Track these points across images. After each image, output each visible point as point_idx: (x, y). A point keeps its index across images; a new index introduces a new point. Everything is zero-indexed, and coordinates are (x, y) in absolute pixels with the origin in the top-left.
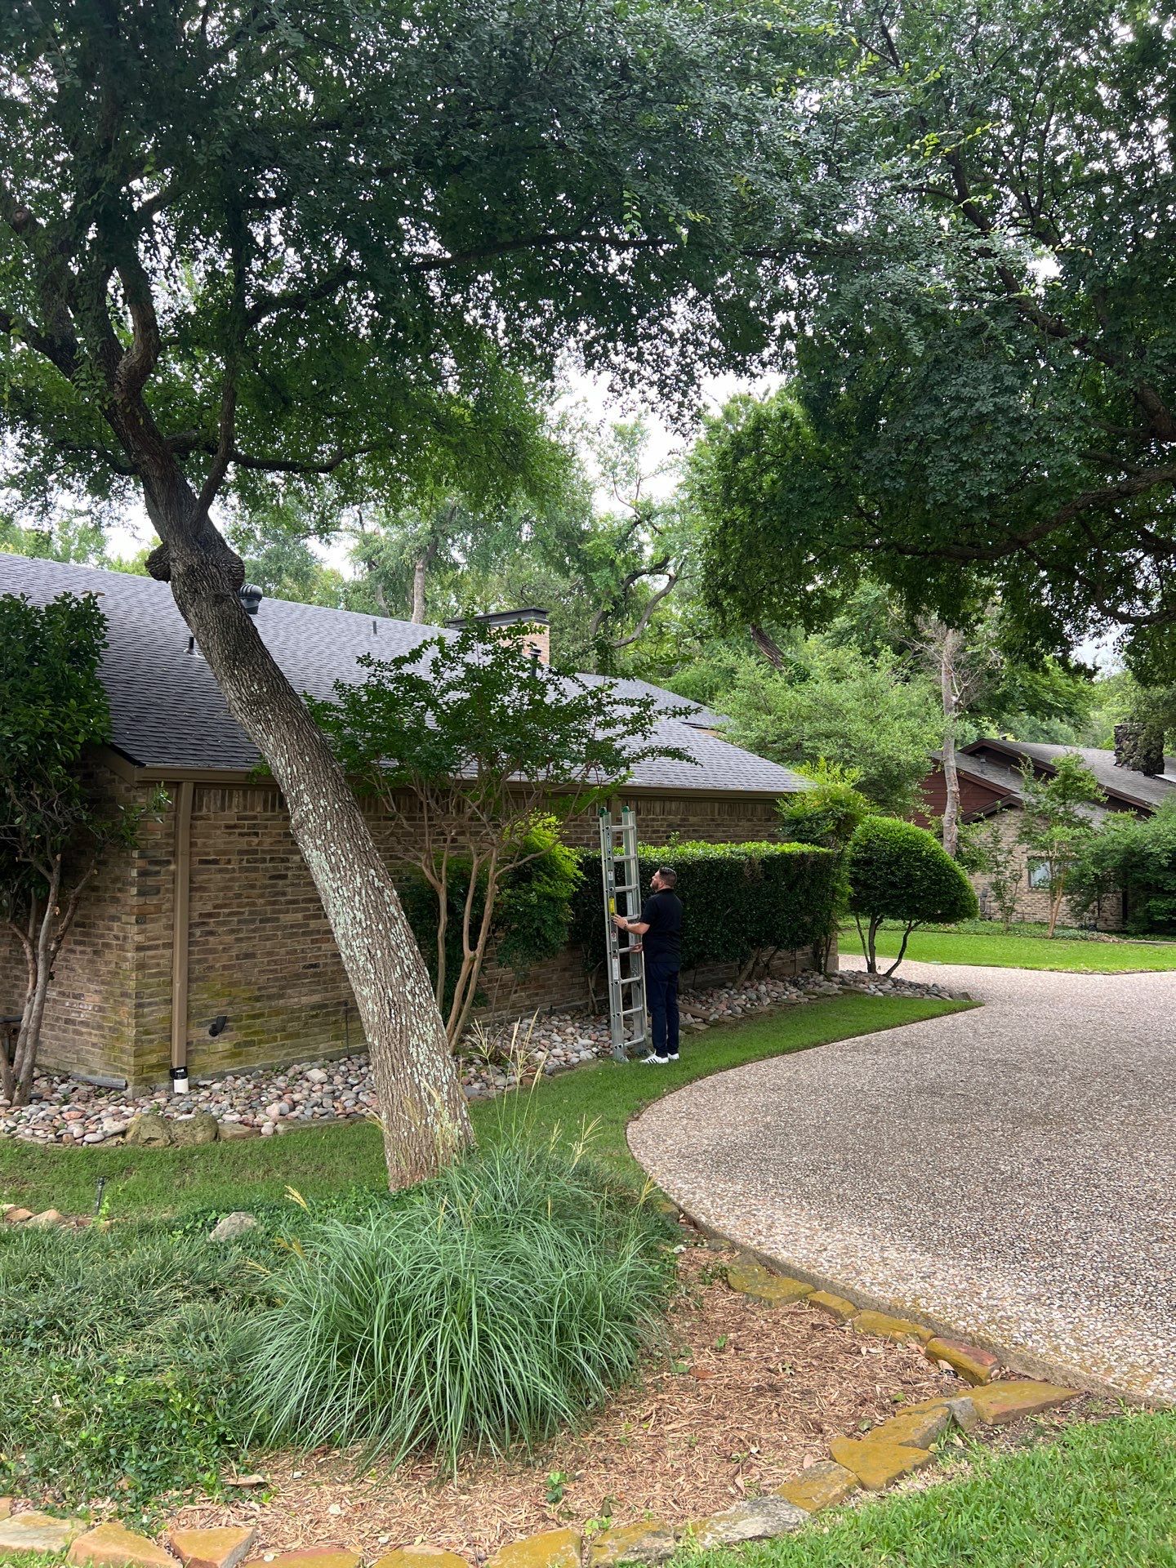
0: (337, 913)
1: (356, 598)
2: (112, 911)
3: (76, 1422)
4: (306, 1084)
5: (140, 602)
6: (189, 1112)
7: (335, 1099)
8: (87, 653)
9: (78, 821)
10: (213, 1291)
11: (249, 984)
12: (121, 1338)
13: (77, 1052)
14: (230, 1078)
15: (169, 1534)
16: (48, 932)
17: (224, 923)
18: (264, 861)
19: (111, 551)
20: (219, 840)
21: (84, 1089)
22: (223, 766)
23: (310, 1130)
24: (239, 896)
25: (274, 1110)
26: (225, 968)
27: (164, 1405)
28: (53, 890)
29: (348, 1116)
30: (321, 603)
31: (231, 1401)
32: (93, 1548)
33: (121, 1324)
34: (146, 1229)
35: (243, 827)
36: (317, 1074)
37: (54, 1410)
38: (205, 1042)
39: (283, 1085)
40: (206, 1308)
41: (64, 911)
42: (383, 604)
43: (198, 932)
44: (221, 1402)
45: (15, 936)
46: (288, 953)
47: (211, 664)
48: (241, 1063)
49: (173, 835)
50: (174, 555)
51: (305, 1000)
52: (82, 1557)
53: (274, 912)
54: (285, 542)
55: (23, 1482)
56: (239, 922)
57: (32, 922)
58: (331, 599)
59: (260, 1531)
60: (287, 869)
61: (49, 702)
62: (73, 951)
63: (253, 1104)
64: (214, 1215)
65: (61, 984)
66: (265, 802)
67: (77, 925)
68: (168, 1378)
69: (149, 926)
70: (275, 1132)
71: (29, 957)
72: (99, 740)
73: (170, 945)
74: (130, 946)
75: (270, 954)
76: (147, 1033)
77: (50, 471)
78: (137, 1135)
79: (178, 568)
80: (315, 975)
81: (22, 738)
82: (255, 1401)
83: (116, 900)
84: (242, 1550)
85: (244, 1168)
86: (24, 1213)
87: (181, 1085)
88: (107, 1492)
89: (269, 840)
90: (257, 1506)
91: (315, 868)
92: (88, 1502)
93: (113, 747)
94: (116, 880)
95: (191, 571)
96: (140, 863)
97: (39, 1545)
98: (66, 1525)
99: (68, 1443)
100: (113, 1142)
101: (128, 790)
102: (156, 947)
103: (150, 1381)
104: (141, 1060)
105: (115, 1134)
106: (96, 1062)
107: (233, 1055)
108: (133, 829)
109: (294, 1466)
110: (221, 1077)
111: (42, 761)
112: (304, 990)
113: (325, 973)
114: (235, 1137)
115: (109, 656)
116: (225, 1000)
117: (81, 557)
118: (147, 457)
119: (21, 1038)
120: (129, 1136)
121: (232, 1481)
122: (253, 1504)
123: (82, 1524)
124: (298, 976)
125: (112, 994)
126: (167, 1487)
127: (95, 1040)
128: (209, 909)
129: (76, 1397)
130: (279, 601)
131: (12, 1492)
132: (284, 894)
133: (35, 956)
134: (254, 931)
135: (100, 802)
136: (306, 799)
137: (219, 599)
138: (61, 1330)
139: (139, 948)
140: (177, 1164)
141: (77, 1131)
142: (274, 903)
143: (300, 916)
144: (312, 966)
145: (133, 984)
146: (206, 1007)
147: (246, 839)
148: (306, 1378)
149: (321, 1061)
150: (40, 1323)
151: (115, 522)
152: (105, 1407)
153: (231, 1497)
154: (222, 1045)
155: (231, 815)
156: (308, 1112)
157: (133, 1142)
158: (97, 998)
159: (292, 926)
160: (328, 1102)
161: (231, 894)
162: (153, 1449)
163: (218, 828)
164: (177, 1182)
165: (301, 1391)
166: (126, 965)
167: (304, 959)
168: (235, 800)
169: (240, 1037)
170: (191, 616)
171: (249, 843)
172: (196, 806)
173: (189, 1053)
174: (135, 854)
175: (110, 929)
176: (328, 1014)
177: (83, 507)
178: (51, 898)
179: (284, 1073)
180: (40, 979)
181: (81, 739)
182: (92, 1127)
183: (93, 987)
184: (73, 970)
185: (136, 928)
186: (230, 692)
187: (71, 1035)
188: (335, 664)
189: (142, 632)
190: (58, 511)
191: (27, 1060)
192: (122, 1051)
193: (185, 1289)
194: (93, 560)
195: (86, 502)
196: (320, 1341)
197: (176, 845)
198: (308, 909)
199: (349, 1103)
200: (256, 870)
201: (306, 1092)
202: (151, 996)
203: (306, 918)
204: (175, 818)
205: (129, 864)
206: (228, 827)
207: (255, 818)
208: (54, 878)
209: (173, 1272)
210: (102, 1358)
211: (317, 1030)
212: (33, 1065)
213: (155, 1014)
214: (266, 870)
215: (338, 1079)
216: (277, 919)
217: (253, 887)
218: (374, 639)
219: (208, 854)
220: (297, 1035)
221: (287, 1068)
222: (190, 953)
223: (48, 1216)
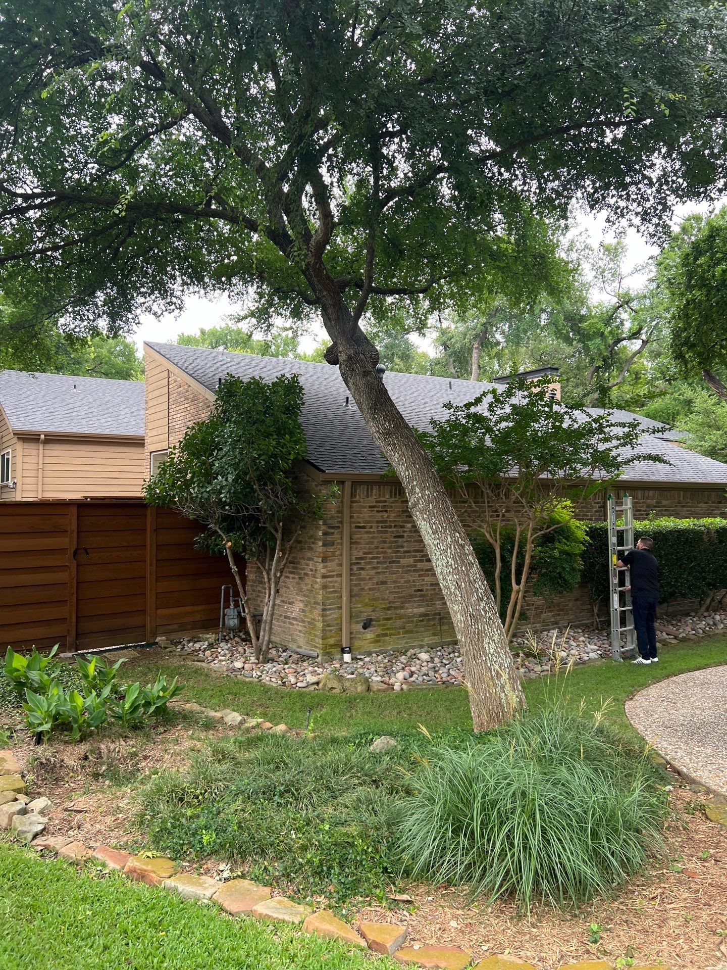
0: (437, 559)
1: (436, 368)
2: (309, 554)
3: (304, 848)
4: (418, 662)
5: (319, 378)
6: (353, 674)
7: (436, 672)
8: (293, 408)
9: (291, 503)
10: (374, 781)
11: (383, 599)
12: (326, 802)
13: (291, 635)
14: (374, 655)
15: (358, 923)
16: (277, 565)
17: (369, 563)
18: (390, 527)
19: (300, 350)
20: (366, 514)
21: (295, 656)
22: (367, 472)
23: (422, 689)
24: (377, 547)
25: (400, 675)
26: (370, 589)
27: (352, 845)
28: (278, 542)
29: (444, 683)
30: (416, 373)
31: (389, 849)
32: (317, 924)
33: (325, 795)
34: (334, 741)
35: (378, 507)
36: (424, 656)
37: (292, 839)
38: (360, 633)
39: (405, 661)
40: (371, 790)
41: (284, 554)
42: (453, 371)
43: (355, 568)
44: (384, 848)
45: (259, 568)
46: (405, 582)
47: (362, 411)
48: (380, 646)
49: (341, 512)
50: (340, 349)
51: (416, 611)
52: (311, 928)
53: (397, 557)
54: (396, 338)
55: (276, 879)
56: (378, 562)
57: (267, 560)
58: (422, 370)
59: (410, 930)
60: (404, 532)
61: (275, 437)
62: (288, 577)
63: (388, 671)
64: (371, 736)
65: (282, 596)
66: (391, 492)
67: (291, 563)
68: (354, 829)
69: (329, 564)
70: (402, 689)
71: (266, 580)
72: (300, 458)
73: (340, 575)
74: (319, 575)
75: (395, 582)
76: (329, 626)
77: (271, 305)
78: (325, 685)
79: (342, 357)
80: (421, 596)
81: (262, 458)
82: (403, 850)
83: (311, 549)
84: (400, 939)
85: (385, 709)
86: (268, 725)
87: (347, 657)
88: (322, 892)
89: (393, 515)
90: (407, 914)
91: (423, 532)
92: (312, 896)
93: (308, 462)
94: (311, 537)
95: (350, 358)
96: (323, 528)
97: (287, 918)
98: (301, 908)
99: (301, 860)
100: (312, 688)
101: (317, 486)
102: (332, 576)
103: (344, 830)
104: (326, 641)
105: (313, 684)
106: (301, 641)
107: (376, 641)
108: (320, 508)
109: (428, 893)
110: (369, 654)
111: (272, 470)
112: (415, 605)
113: (427, 595)
114: (379, 690)
115: (304, 409)
116: (370, 609)
117: (285, 355)
118: (325, 293)
119: (263, 626)
120: (321, 685)
121: (392, 897)
122: (405, 912)
123: (309, 909)
124: (411, 596)
125: (309, 602)
126: (355, 894)
127: (300, 628)
128: (361, 554)
129: (303, 834)
130: (393, 373)
131: (271, 885)
132: (402, 547)
133: (269, 580)
134: (386, 568)
135: (302, 493)
136: (417, 490)
137: (366, 374)
138: (293, 794)
139: (324, 577)
140: (348, 704)
141: (293, 680)
142: (397, 552)
143: (411, 560)
144: (419, 590)
145: (320, 597)
146: (361, 612)
147: (381, 514)
148: (434, 840)
149: (426, 648)
150: (282, 788)
151: (305, 333)
152: (319, 842)
153: (392, 906)
154: (370, 635)
155: (372, 500)
156: (420, 679)
157: (323, 689)
158: (301, 604)
159: (408, 566)
160: (431, 673)
161: (372, 546)
162: (347, 870)
163: (365, 507)
164: (348, 714)
165: (431, 848)
166: (317, 586)
167: (415, 586)
168: (374, 491)
169: (379, 631)
170: (350, 385)
171: (382, 517)
172: (353, 495)
173: (351, 638)
174: (321, 522)
175: (308, 565)
176: (429, 620)
177: (288, 325)
178: (278, 547)
179: (405, 654)
180: (272, 593)
181: (292, 457)
182: (301, 679)
183: (299, 598)
184: (288, 588)
185: (322, 565)
186: (373, 428)
187: (287, 625)
188: (427, 409)
189: (320, 395)
190: (275, 328)
191: (266, 638)
192: (316, 636)
193: (359, 778)
194: (291, 355)
195: (289, 323)
196: (441, 819)
197: (342, 517)
198: (416, 556)
199: (444, 675)
200: (386, 532)
201: (418, 667)
202: (330, 604)
203: (415, 561)
204: (342, 502)
205: (318, 528)
206: (371, 507)
207: (385, 502)
208: (279, 536)
209: (351, 768)
210: (316, 813)
211: (423, 629)
212: (269, 641)
213: (333, 615)
214: (392, 532)
215: (437, 660)
216: (399, 562)
217: (385, 542)
218: (450, 392)
219: (359, 523)
220: (411, 632)
221: (406, 651)
222: (351, 580)
223: (281, 728)
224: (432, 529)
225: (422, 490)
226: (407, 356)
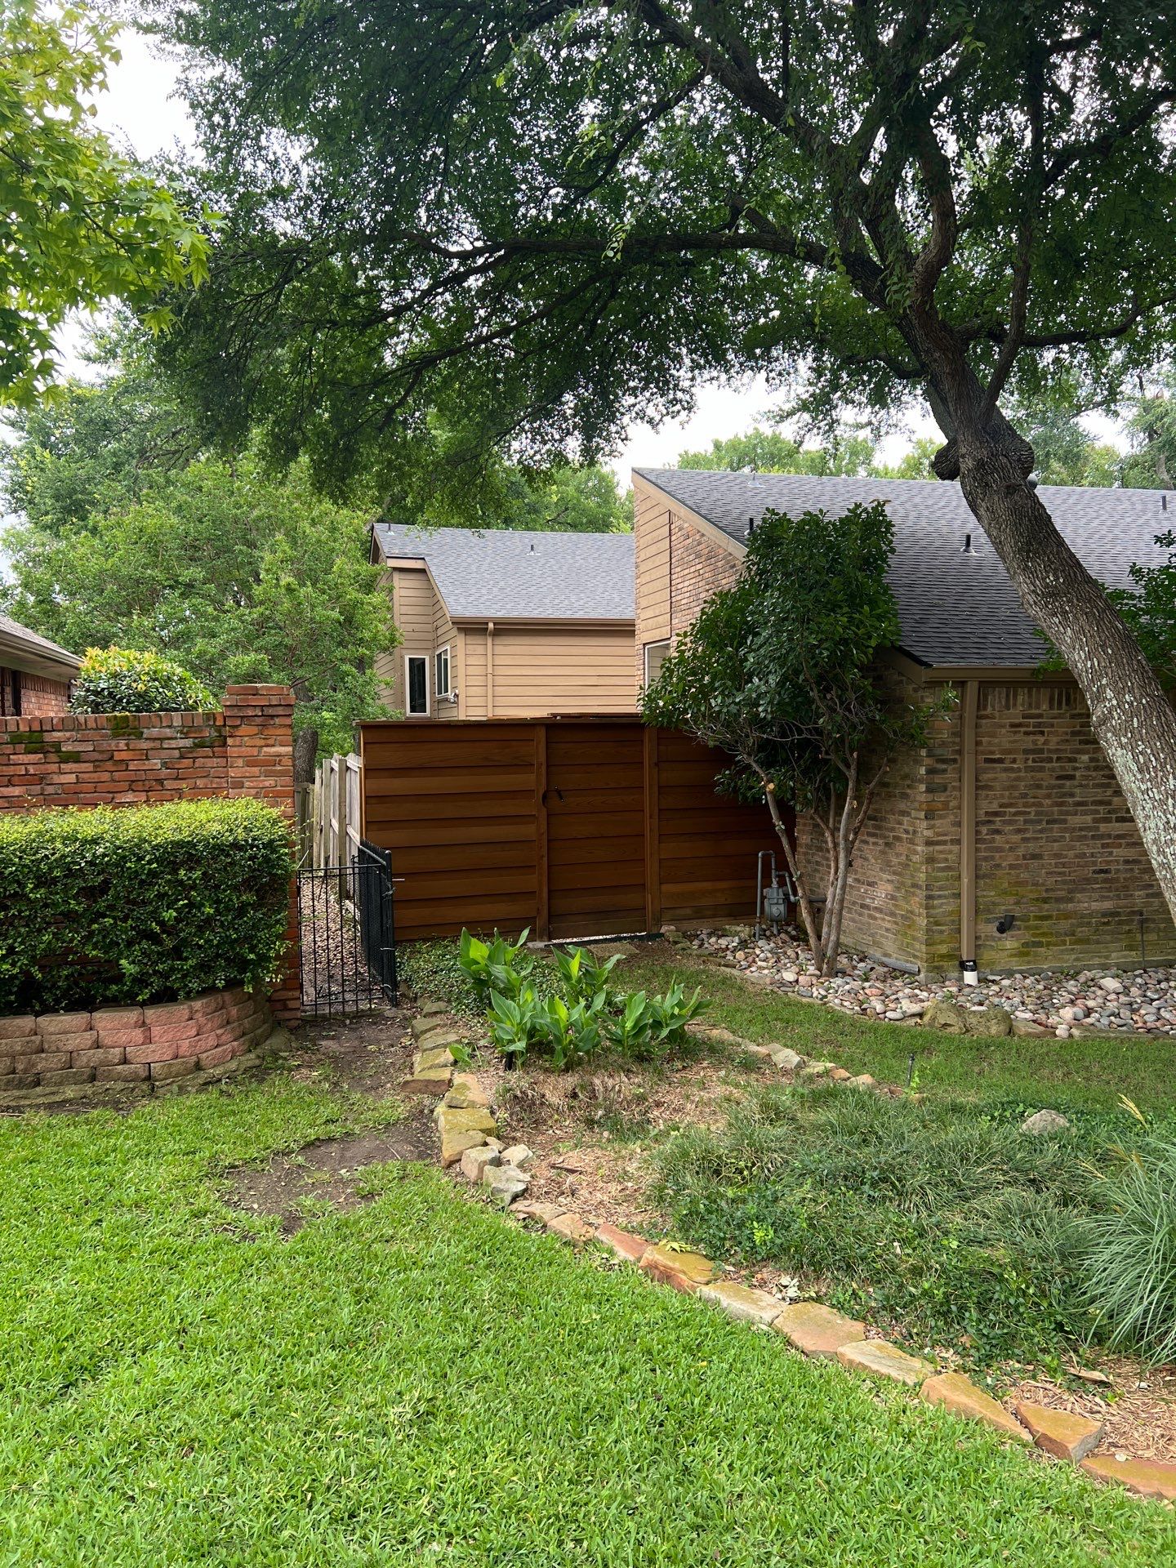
2: (902, 806)
3: (917, 1272)
4: (1099, 992)
5: (915, 506)
6: (981, 1004)
7: (1134, 1011)
8: (876, 560)
9: (873, 721)
10: (1033, 1181)
11: (1036, 884)
12: (949, 1203)
13: (872, 935)
14: (1018, 976)
15: (1015, 1402)
16: (847, 824)
17: (1010, 822)
18: (1050, 760)
20: (1004, 739)
21: (881, 970)
22: (1008, 664)
23: (1108, 1039)
24: (1025, 796)
25: (1068, 1013)
26: (1011, 867)
27: (1000, 1279)
28: (851, 785)
29: (1149, 1031)
31: (1065, 1293)
32: (945, 1392)
33: (949, 1194)
34: (956, 1109)
35: (1028, 726)
36: (1111, 984)
37: (896, 1256)
38: (993, 938)
39: (1075, 990)
40: (1029, 1194)
41: (860, 804)
43: (984, 829)
44: (1056, 1292)
45: (817, 825)
46: (1076, 856)
47: (1003, 558)
48: (1029, 963)
49: (959, 734)
50: (963, 451)
51: (1095, 906)
52: (934, 1397)
53: (1061, 813)
55: (874, 1312)
56: (1026, 822)
57: (832, 813)
59: (1108, 1428)
60: (1075, 769)
61: (846, 609)
62: (867, 843)
63: (1044, 1004)
64: (1021, 1108)
65: (856, 872)
66: (1051, 700)
67: (870, 818)
68: (1002, 1254)
69: (938, 822)
70: (1071, 1036)
71: (830, 845)
72: (888, 644)
73: (958, 842)
74: (919, 840)
75: (1057, 856)
76: (937, 924)
77: (835, 389)
78: (934, 1019)
79: (966, 464)
80: (1106, 881)
81: (825, 645)
82: (1092, 1301)
83: (905, 796)
84: (1092, 1442)
85: (1041, 1066)
86: (843, 1073)
87: (970, 977)
88: (949, 1344)
89: (1055, 739)
90: (1102, 1403)
91: (1119, 769)
92: (933, 1347)
93: (901, 650)
94: (906, 777)
95: (980, 465)
96: (927, 761)
97: (894, 1374)
98: (917, 1363)
99: (913, 1290)
100: (912, 1022)
101: (915, 690)
102: (944, 843)
103: (985, 1253)
104: (933, 949)
105: (913, 1015)
106: (890, 945)
107: (1021, 954)
108: (922, 728)
109: (1140, 1376)
110: (1010, 974)
111: (840, 666)
112: (1095, 895)
113: (1117, 880)
114: (1029, 1034)
115: (893, 560)
116: (1012, 900)
117: (851, 472)
118: (937, 354)
119: (826, 917)
120: (926, 1019)
121: (1072, 1370)
122: (1097, 1399)
123: (930, 1367)
124: (1088, 881)
125: (903, 884)
126: (1008, 1357)
127: (888, 925)
128: (994, 807)
129: (914, 1249)
131: (864, 1319)
132: (1072, 795)
133: (836, 845)
134: (1041, 831)
135: (890, 703)
136: (1109, 694)
137: (1011, 490)
138: (892, 1184)
139: (929, 843)
140: (974, 1052)
141: (879, 1007)
142: (1062, 804)
143: (1089, 818)
144: (1102, 871)
145: (923, 876)
146: (994, 904)
147: (1031, 737)
148: (1151, 1291)
149: (1114, 971)
150: (875, 1174)
151: (893, 430)
152: (942, 1265)
153: (1074, 1386)
154: (1010, 943)
155: (1016, 714)
156: (1105, 1021)
157: (931, 1025)
158: (889, 887)
159: (1081, 829)
160: (1125, 1013)
161: (1016, 794)
162: (991, 1316)
163: (1003, 726)
164: (976, 1069)
165: (1145, 1303)
166: (916, 858)
167: (1094, 864)
168: (1020, 699)
169: (1028, 937)
170: (982, 512)
171: (1035, 742)
172: (981, 704)
173: (977, 947)
174: (923, 752)
175: (900, 823)
176: (1120, 923)
177: (864, 419)
178: (850, 793)
179: (1074, 977)
180: (842, 865)
181: (873, 643)
182: (892, 1006)
183: (886, 876)
184: (866, 859)
185: (925, 824)
186: (1023, 586)
187: (865, 919)
188: (1119, 548)
189: (920, 535)
190: (842, 427)
191: (833, 938)
192: (914, 938)
193: (1005, 1173)
194: (862, 472)
195: (866, 415)
197: (961, 743)
198: (1097, 812)
199: (1150, 1018)
200: (1042, 769)
201: (1100, 1001)
202: (941, 889)
203: (1095, 821)
204: (961, 717)
205: (918, 762)
206: (1013, 725)
207: (1040, 716)
208: (852, 774)
209: (992, 1155)
210: (933, 1220)
211: (1108, 938)
212: (838, 944)
213: (944, 907)
214: (1053, 770)
215: (1134, 991)
216: (1065, 821)
217: (1039, 787)
219: (992, 753)
220: (1086, 941)
221: (1078, 973)
222: (977, 850)
223: (864, 1080)
224: (1137, 762)
225: (1119, 694)
226: (1074, 457)
